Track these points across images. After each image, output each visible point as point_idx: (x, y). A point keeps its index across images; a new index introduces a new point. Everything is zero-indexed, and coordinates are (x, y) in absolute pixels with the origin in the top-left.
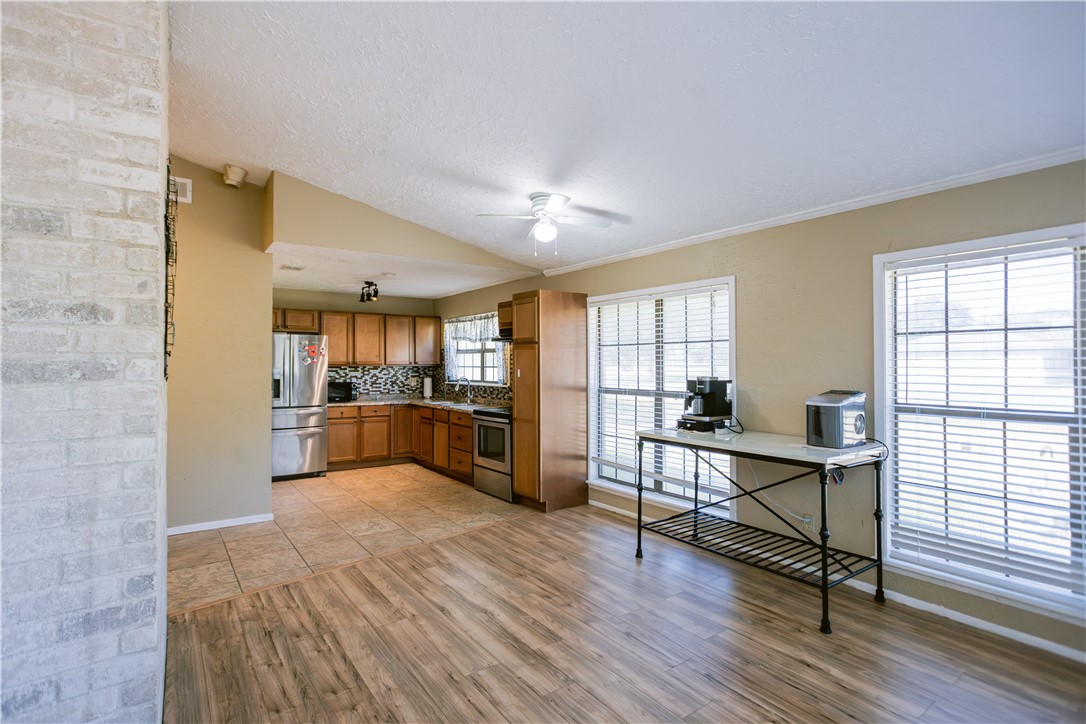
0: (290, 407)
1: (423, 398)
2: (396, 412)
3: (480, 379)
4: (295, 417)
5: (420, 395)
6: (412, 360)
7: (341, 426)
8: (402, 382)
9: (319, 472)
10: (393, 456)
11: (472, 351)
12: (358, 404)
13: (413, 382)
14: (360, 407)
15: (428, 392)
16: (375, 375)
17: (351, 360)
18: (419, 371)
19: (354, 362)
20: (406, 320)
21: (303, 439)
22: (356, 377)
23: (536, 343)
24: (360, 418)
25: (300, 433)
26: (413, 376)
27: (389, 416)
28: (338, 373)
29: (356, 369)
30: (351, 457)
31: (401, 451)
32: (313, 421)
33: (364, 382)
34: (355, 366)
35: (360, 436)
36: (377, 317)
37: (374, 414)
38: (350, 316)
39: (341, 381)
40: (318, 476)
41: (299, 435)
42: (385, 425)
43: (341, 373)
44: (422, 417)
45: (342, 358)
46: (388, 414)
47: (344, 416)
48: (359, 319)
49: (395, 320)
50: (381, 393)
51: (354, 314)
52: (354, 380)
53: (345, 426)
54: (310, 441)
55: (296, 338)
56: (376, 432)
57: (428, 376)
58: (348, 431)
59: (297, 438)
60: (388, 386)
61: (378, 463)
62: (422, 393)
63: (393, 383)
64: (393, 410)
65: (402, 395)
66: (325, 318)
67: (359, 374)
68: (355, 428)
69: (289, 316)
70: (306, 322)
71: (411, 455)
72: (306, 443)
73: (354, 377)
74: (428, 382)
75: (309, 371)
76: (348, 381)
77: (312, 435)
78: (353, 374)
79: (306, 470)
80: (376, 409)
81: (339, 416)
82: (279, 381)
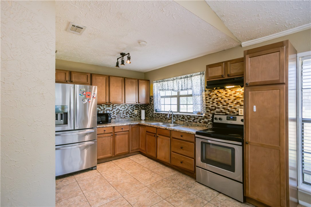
0: (74, 130)
1: (141, 120)
2: (132, 128)
3: (176, 111)
4: (77, 136)
5: (139, 119)
6: (137, 101)
7: (104, 138)
8: (131, 112)
9: (92, 168)
10: (130, 152)
11: (172, 97)
12: (113, 125)
13: (136, 112)
14: (114, 127)
15: (143, 117)
16: (118, 109)
17: (108, 101)
18: (138, 107)
19: (109, 102)
20: (134, 81)
21: (82, 149)
22: (109, 110)
23: (284, 83)
24: (114, 134)
25: (80, 146)
26: (136, 109)
27: (128, 131)
28: (100, 108)
29: (109, 106)
30: (109, 155)
31: (135, 148)
32: (87, 138)
33: (113, 113)
34: (108, 104)
35: (114, 142)
36: (121, 79)
37: (121, 130)
38: (107, 77)
39: (102, 112)
40: (92, 170)
41: (80, 147)
42: (127, 136)
43: (102, 108)
44: (147, 132)
45: (103, 100)
46: (128, 130)
47: (106, 132)
48: (112, 79)
49: (129, 80)
50: (121, 118)
51: (109, 77)
52: (108, 112)
53: (106, 138)
54: (86, 151)
55: (77, 86)
56: (122, 139)
57: (143, 109)
58: (107, 141)
59: (79, 149)
60: (125, 114)
61: (123, 156)
62: (140, 117)
63: (127, 113)
64: (130, 127)
65: (131, 119)
66: (94, 77)
67: (111, 109)
68: (112, 139)
69: (73, 75)
70: (84, 79)
71: (139, 150)
72: (84, 151)
73: (108, 110)
74: (143, 112)
75: (85, 107)
76: (105, 112)
77: (87, 147)
78: (108, 108)
79: (84, 168)
80: (122, 127)
81: (103, 132)
82: (67, 113)
